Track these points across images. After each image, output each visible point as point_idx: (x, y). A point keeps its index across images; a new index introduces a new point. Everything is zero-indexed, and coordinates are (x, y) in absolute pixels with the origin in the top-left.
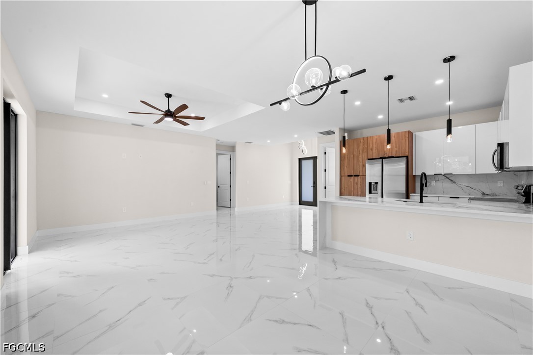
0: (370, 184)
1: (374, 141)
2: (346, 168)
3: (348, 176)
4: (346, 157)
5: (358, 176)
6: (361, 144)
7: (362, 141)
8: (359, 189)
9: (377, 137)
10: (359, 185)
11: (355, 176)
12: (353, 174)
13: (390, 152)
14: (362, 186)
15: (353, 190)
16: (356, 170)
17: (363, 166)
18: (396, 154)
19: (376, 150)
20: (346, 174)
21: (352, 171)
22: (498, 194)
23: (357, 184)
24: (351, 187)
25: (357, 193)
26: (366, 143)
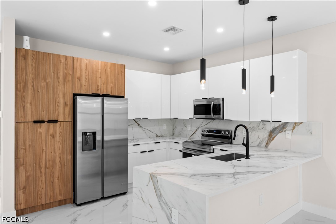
0: (85, 134)
1: (84, 66)
2: (28, 106)
3: (35, 122)
4: (30, 84)
5: (56, 121)
6: (62, 66)
7: (63, 60)
8: (57, 145)
9: (88, 62)
10: (57, 138)
11: (49, 122)
12: (44, 119)
13: (105, 88)
14: (64, 139)
15: (44, 148)
16: (50, 111)
17: (65, 104)
18: (111, 92)
19: (86, 81)
20: (30, 119)
21: (43, 112)
22: (163, 135)
23: (53, 136)
24: (42, 143)
25: (54, 153)
26: (71, 67)
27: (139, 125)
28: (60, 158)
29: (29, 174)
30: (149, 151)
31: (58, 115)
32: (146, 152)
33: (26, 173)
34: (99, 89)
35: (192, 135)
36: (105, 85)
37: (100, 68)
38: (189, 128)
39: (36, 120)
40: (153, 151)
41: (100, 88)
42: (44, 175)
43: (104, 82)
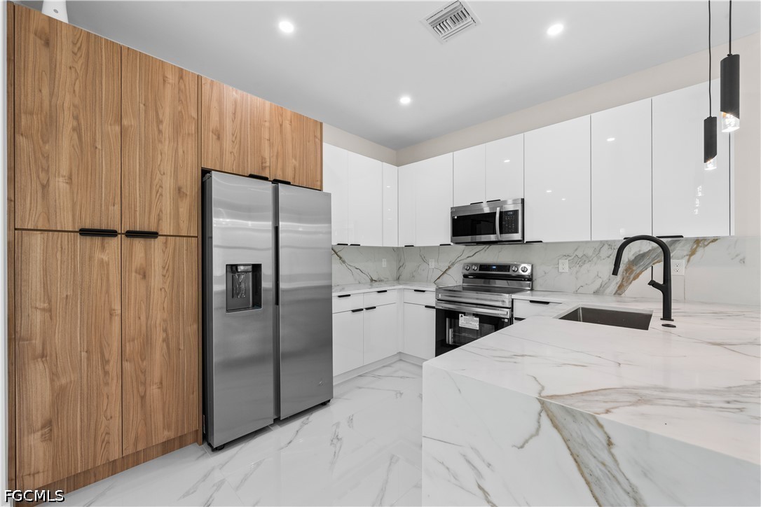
0: (232, 268)
1: (228, 108)
2: (60, 185)
3: (85, 232)
4: (67, 123)
5: (154, 235)
6: (169, 93)
7: (172, 78)
8: (157, 297)
10: (156, 280)
11: (131, 234)
12: (115, 226)
13: (280, 165)
14: (175, 281)
15: (117, 307)
16: (135, 206)
17: (179, 193)
18: (294, 178)
19: (233, 142)
20: (67, 221)
21: (111, 208)
22: (382, 279)
23: (144, 275)
24: (108, 292)
25: (147, 319)
26: (194, 100)
27: (341, 258)
28: (165, 330)
29: (63, 381)
30: (367, 309)
31: (159, 219)
32: (362, 310)
33: (52, 381)
34: (265, 167)
35: (439, 278)
36: (280, 160)
37: (267, 117)
38: (432, 264)
39: (88, 226)
40: (375, 308)
41: (268, 164)
42: (115, 381)
43: (278, 153)
